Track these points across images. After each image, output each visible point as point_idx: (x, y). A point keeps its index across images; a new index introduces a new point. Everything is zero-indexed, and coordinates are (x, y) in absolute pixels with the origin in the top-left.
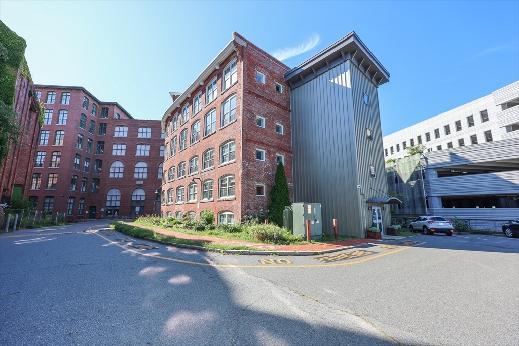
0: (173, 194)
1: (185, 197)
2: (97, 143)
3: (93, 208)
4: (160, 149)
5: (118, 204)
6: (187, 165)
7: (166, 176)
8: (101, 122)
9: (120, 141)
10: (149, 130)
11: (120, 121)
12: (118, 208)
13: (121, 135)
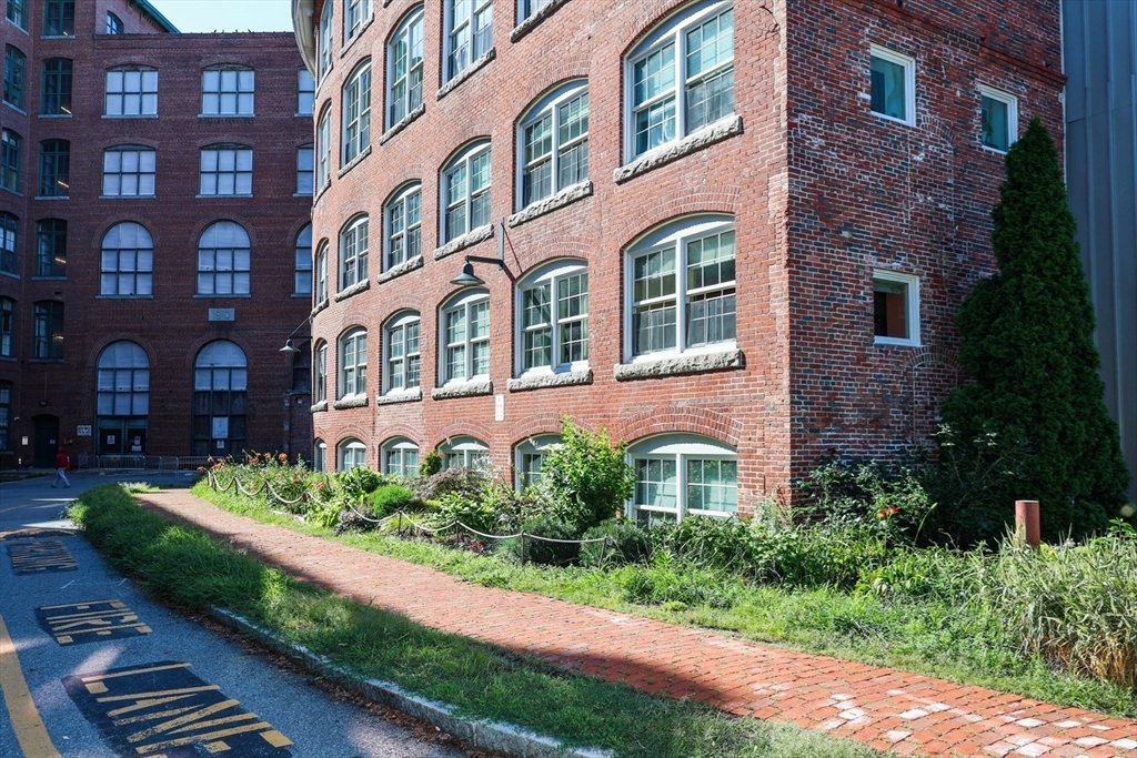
0: (365, 354)
1: (425, 367)
2: (40, 147)
3: (45, 425)
4: (295, 163)
5: (141, 406)
6: (428, 202)
7: (328, 270)
8: (48, 54)
9: (131, 133)
10: (248, 80)
11: (124, 47)
12: (141, 424)
13: (132, 109)
